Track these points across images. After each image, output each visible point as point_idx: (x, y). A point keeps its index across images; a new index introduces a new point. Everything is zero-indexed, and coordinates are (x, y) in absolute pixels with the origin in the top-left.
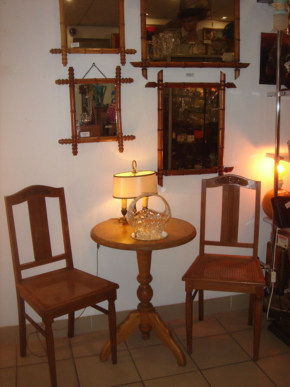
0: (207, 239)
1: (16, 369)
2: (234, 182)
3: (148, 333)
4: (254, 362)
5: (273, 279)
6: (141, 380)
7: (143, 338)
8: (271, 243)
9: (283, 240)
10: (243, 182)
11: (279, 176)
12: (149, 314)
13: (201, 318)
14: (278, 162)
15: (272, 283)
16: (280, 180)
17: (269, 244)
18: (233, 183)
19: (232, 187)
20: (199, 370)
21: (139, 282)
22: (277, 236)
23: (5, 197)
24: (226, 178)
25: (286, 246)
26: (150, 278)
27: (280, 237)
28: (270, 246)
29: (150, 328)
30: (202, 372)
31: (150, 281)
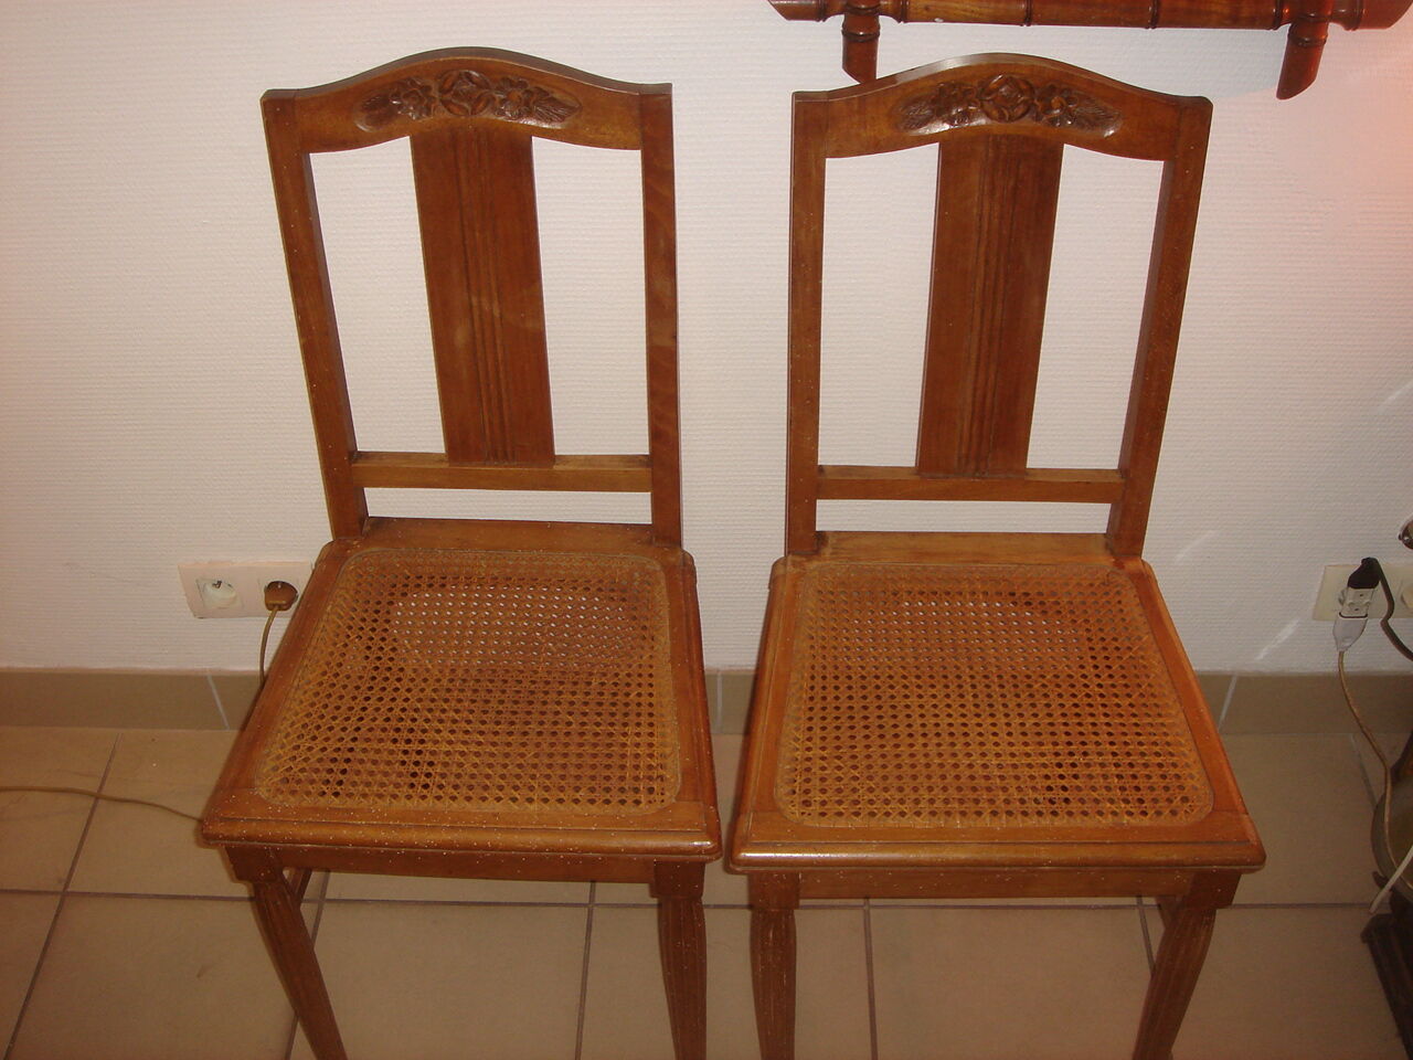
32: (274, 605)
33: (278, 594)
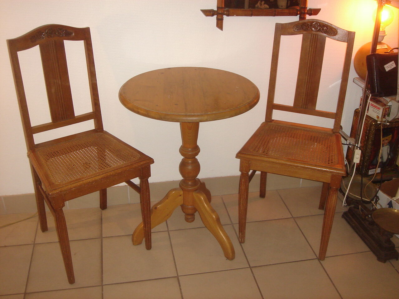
0: (277, 101)
1: (33, 248)
2: (319, 29)
3: (193, 215)
4: (320, 262)
5: (357, 159)
6: (176, 275)
7: (187, 220)
8: (359, 111)
9: (376, 110)
10: (331, 31)
11: (381, 25)
12: (194, 194)
13: (262, 194)
14: (383, 6)
15: (355, 163)
16: (381, 31)
17: (356, 112)
18: (318, 31)
19: (316, 36)
20: (250, 267)
21: (182, 154)
22: (369, 103)
23: (7, 40)
24: (309, 24)
25: (378, 117)
26: (197, 150)
27: (372, 105)
28: (359, 114)
29: (195, 210)
30: (253, 269)
31: (197, 154)
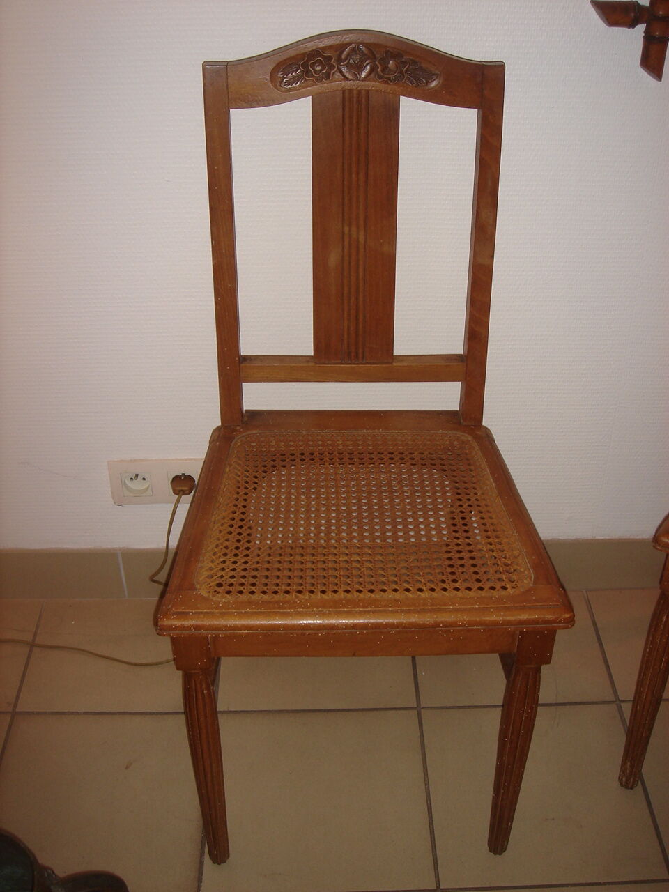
32: (180, 491)
33: (181, 483)
